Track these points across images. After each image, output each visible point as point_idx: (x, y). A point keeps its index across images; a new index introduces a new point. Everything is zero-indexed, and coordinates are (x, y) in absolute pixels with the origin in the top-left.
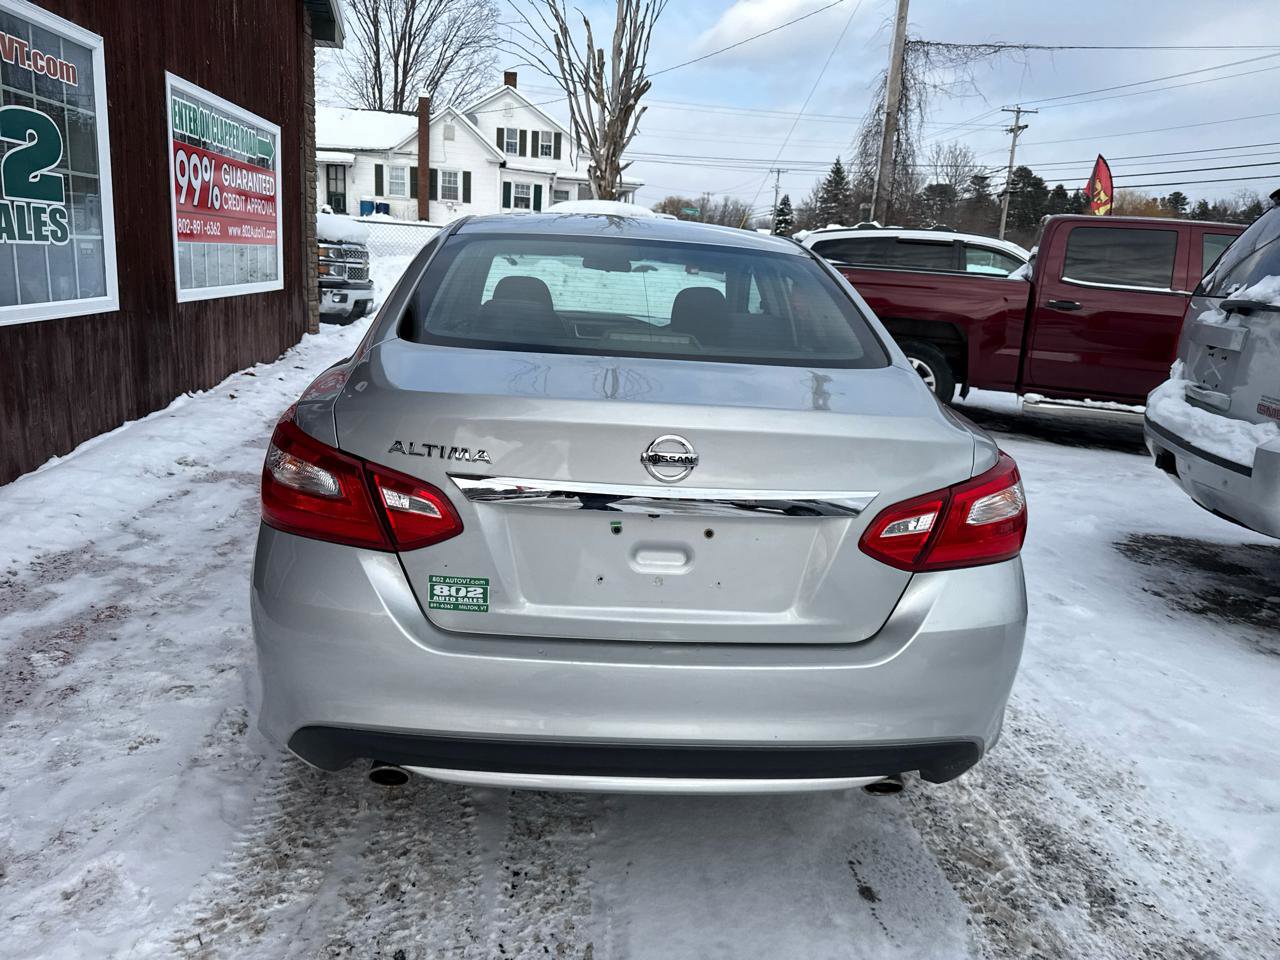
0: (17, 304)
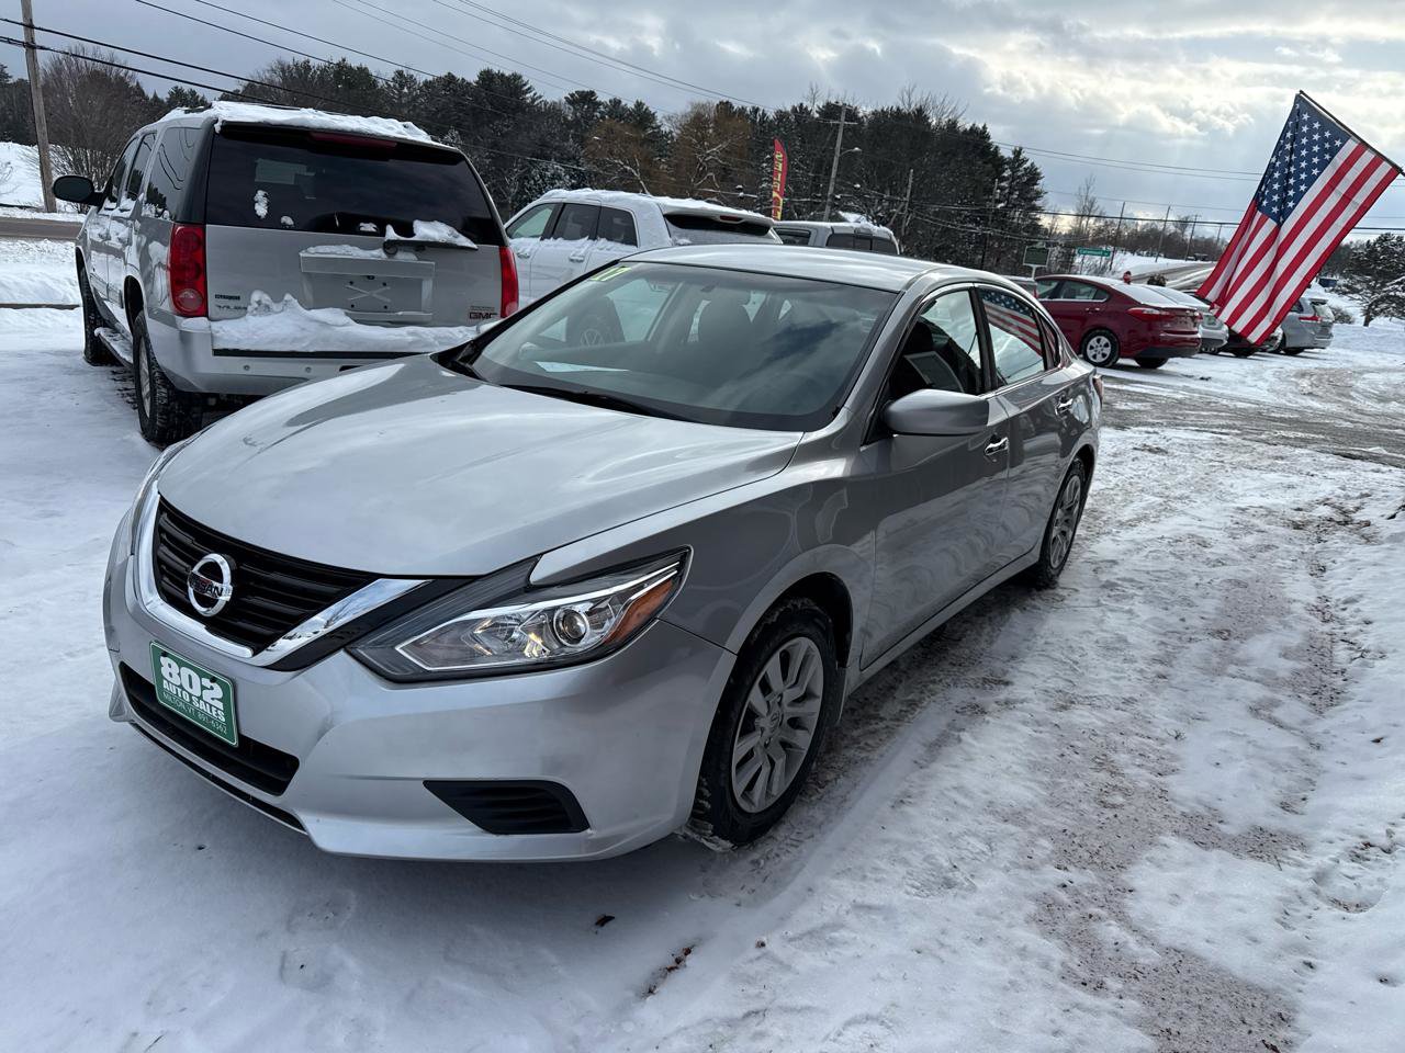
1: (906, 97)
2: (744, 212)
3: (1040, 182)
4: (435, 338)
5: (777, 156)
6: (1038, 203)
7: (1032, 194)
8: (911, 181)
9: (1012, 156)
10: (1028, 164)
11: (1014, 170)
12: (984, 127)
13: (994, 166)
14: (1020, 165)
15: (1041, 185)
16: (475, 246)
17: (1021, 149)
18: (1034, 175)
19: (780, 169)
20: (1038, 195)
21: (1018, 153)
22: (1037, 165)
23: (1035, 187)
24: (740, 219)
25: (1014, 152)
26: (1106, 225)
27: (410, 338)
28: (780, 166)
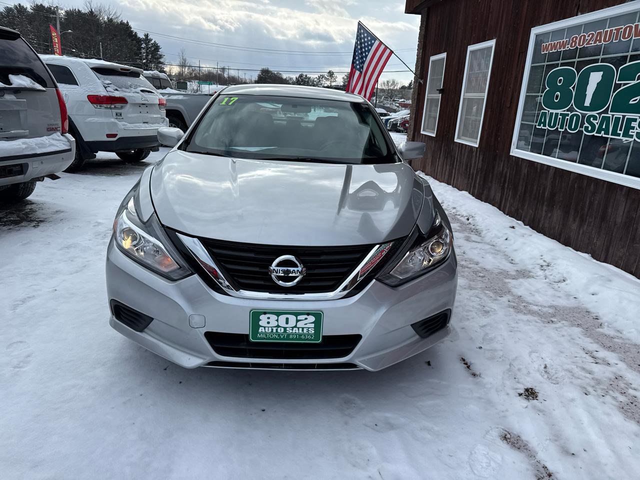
0: (600, 168)
1: (88, 5)
2: (126, 66)
3: (160, 50)
4: (36, 145)
5: (53, 34)
6: (162, 60)
7: (158, 56)
8: (101, 48)
9: (144, 37)
10: (153, 42)
11: (147, 44)
12: (127, 22)
13: (137, 42)
14: (149, 42)
15: (161, 51)
16: (44, 89)
17: (148, 34)
18: (156, 47)
19: (57, 41)
20: (161, 57)
21: (147, 36)
22: (157, 42)
23: (159, 53)
24: (130, 70)
25: (145, 35)
26: (193, 70)
27: (24, 146)
28: (56, 39)
